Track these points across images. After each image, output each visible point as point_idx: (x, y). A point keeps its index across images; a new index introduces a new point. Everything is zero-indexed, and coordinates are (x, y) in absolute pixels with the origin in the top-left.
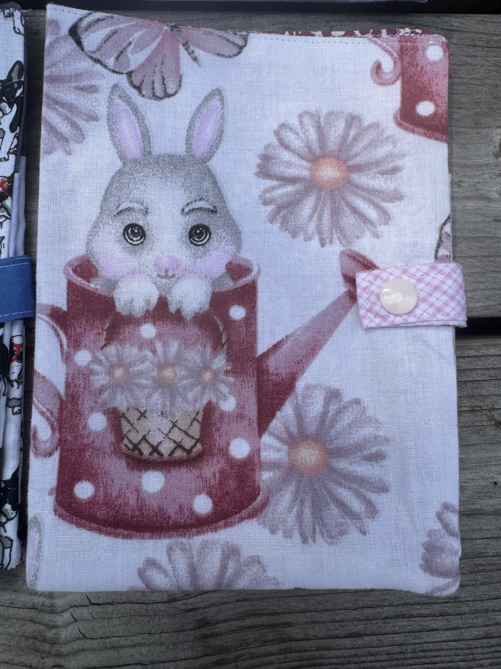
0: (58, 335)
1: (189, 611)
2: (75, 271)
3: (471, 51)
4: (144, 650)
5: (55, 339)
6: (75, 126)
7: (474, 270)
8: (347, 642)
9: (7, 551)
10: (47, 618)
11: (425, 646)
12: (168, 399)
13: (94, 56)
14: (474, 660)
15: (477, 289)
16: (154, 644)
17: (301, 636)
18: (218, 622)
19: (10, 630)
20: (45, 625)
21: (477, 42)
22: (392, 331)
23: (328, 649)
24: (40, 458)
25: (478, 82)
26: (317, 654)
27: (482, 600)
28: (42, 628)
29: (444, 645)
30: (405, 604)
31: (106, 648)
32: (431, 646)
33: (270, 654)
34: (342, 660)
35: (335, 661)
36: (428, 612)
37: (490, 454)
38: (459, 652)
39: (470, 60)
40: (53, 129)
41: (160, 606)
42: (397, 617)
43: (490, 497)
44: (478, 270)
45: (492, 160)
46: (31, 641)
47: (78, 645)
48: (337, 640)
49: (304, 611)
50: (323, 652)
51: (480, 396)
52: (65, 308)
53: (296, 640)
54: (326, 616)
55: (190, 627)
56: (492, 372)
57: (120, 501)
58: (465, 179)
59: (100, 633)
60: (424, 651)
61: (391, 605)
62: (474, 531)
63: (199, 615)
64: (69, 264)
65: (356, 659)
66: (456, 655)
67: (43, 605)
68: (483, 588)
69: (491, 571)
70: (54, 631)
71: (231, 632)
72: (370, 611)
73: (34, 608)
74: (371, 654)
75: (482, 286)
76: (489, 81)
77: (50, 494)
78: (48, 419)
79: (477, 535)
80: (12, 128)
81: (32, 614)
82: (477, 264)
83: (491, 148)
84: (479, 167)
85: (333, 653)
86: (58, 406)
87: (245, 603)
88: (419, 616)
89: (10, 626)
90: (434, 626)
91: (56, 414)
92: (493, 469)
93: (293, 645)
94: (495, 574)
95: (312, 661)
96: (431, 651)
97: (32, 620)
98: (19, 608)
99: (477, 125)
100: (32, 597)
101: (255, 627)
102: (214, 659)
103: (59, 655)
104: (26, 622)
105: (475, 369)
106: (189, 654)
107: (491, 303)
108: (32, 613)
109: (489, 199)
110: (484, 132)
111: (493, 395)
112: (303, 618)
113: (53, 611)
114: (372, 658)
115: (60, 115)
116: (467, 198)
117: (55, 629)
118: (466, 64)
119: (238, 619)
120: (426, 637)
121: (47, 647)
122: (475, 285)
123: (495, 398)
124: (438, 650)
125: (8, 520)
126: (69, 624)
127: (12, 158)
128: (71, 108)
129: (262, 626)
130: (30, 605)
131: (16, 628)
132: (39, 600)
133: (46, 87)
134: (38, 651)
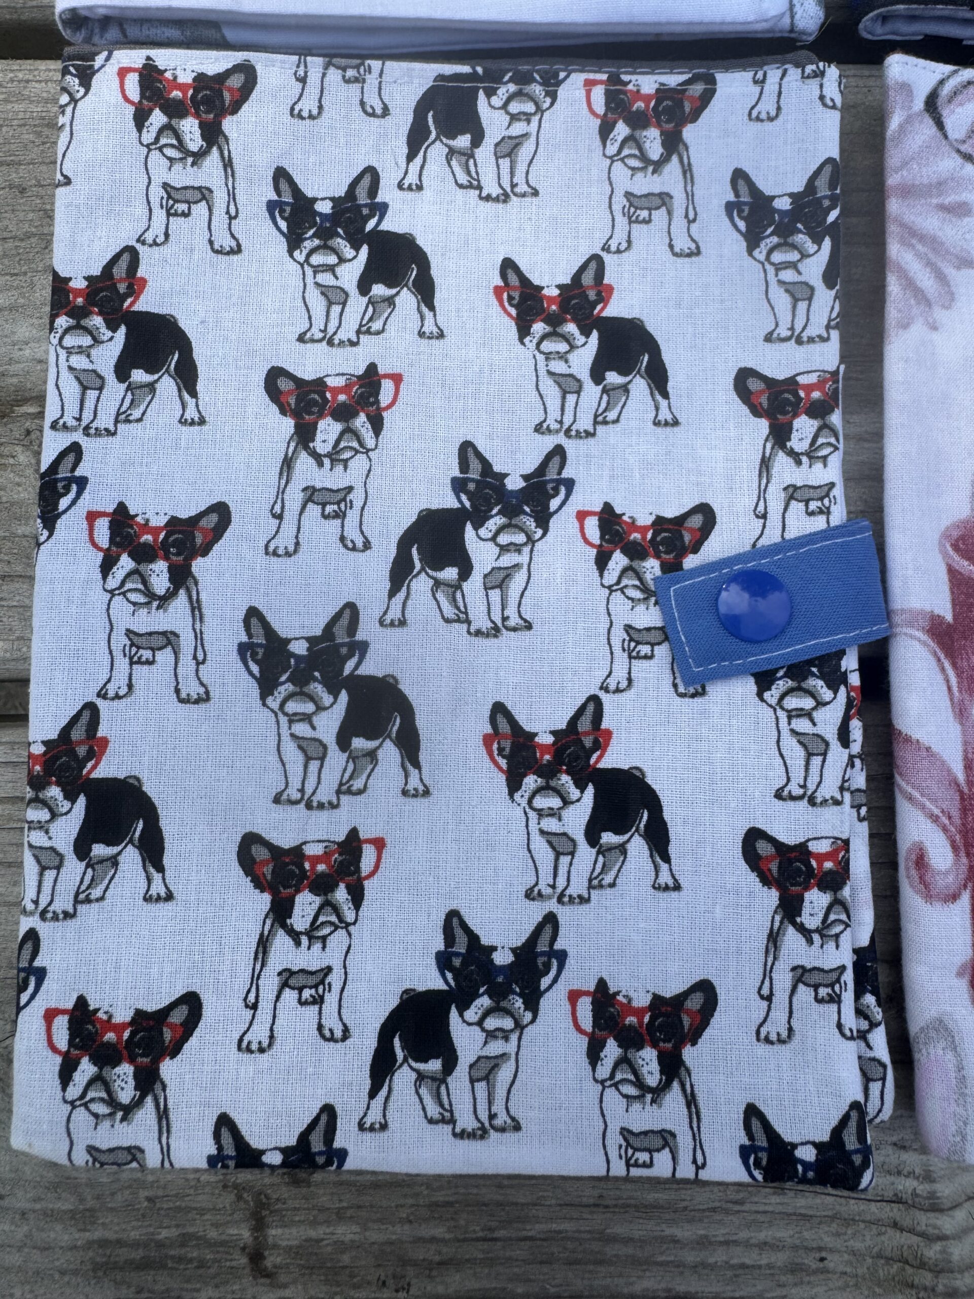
0: (943, 670)
2: (956, 547)
5: (940, 677)
6: (941, 277)
9: (875, 1087)
10: (924, 1220)
13: (963, 148)
19: (857, 1245)
20: (922, 1235)
24: (938, 905)
28: (915, 1239)
40: (910, 284)
46: (895, 1266)
52: (949, 617)
64: (946, 535)
67: (914, 1194)
70: (938, 1246)
73: (897, 1200)
77: (960, 974)
80: (829, 278)
81: (894, 1212)
89: (854, 1237)
97: (895, 1225)
98: (869, 1200)
100: (892, 1178)
104: (884, 1229)
108: (895, 1210)
113: (935, 1207)
115: (918, 255)
117: (939, 1243)
121: (927, 1278)
125: (873, 1025)
126: (966, 1232)
127: (835, 335)
128: (934, 243)
130: (889, 1194)
131: (865, 1241)
132: (906, 1185)
133: (894, 206)
134: (912, 1286)
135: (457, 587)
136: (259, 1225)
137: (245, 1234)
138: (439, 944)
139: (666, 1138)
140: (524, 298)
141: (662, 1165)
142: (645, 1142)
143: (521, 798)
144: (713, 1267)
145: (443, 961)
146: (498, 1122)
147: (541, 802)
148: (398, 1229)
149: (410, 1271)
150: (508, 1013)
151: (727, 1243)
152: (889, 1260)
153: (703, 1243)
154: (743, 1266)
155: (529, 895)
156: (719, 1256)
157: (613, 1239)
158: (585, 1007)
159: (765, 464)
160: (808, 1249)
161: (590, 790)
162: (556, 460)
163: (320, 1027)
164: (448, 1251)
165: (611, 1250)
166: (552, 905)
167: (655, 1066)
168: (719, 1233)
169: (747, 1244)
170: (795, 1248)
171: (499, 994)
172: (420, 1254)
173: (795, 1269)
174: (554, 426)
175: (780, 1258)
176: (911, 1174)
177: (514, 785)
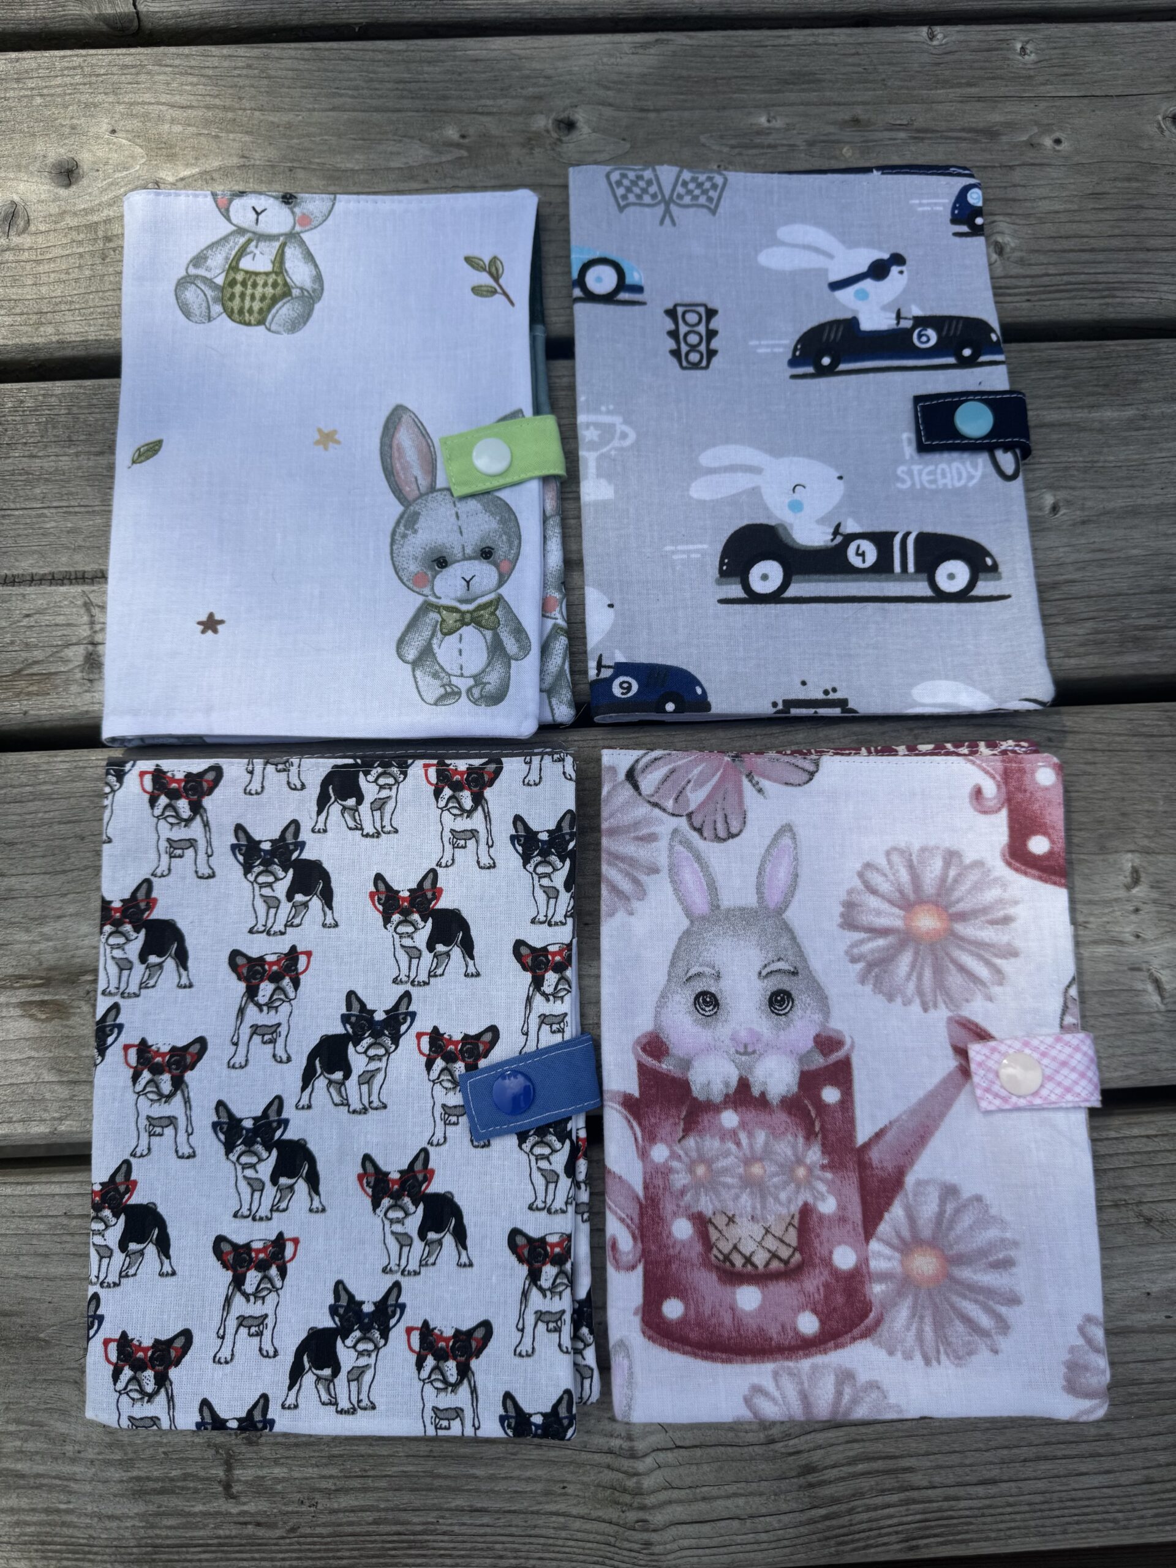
0: (632, 1127)
1: (791, 1454)
2: (644, 1049)
3: (1089, 756)
4: (741, 1501)
5: (629, 1133)
6: (636, 881)
7: (1109, 1032)
8: (980, 1490)
9: (587, 1382)
10: (626, 1464)
11: (1074, 1494)
12: (758, 1200)
13: (652, 799)
14: (1134, 1510)
15: (1113, 1056)
16: (751, 1494)
17: (925, 1483)
18: (826, 1468)
19: (585, 1479)
20: (625, 1472)
21: (1097, 746)
22: (1015, 1115)
23: (957, 1499)
24: (623, 1273)
25: (1100, 796)
26: (946, 1504)
27: (1139, 1437)
28: (621, 1475)
29: (1096, 1493)
30: (1047, 1444)
31: (696, 1500)
32: (1080, 1494)
33: (889, 1506)
34: (976, 1512)
35: (968, 1513)
36: (1074, 1452)
37: (1141, 1258)
38: (1114, 1500)
39: (1089, 768)
40: (615, 889)
41: (756, 1448)
42: (1038, 1459)
43: (1143, 1311)
44: (1113, 1031)
45: (1122, 893)
46: (609, 1492)
47: (663, 1496)
48: (968, 1488)
49: (927, 1454)
50: (952, 1503)
51: (1124, 1187)
52: (637, 1094)
53: (918, 1489)
54: (955, 1459)
55: (794, 1474)
56: (1138, 1157)
57: (714, 1321)
58: (1092, 919)
59: (688, 1481)
60: (1073, 1500)
61: (1030, 1445)
62: (1125, 1353)
63: (803, 1460)
64: (638, 1042)
65: (992, 1511)
66: (1112, 1504)
67: (621, 1448)
68: (1140, 1422)
69: (1147, 1401)
70: (635, 1479)
71: (842, 1479)
72: (1005, 1452)
73: (610, 1452)
74: (1010, 1505)
75: (1119, 1052)
76: (1113, 794)
77: (635, 1314)
78: (628, 1227)
79: (1129, 1357)
80: (568, 886)
81: (607, 1459)
82: (1113, 1024)
83: (1121, 878)
84: (1108, 903)
85: (963, 1504)
86: (637, 1211)
87: (856, 1445)
88: (1065, 1457)
89: (584, 1474)
90: (1083, 1469)
91: (637, 1221)
92: (1145, 1276)
93: (915, 1494)
94: (1153, 1405)
95: (939, 1515)
96: (1081, 1499)
97: (609, 1467)
98: (594, 1452)
99: (1103, 850)
100: (607, 1439)
101: (869, 1473)
102: (823, 1512)
103: (643, 1508)
104: (602, 1469)
105: (1117, 1154)
106: (794, 1506)
107: (1132, 1072)
108: (609, 1458)
109: (1122, 943)
110: (1111, 858)
111: (1140, 1185)
112: (926, 1462)
113: (633, 1455)
114: (1009, 1510)
115: (621, 871)
116: (1096, 942)
118: (1085, 773)
119: (849, 1464)
120: (1074, 1483)
121: (627, 1498)
122: (1111, 1051)
123: (1142, 1189)
124: (1089, 1499)
125: (587, 1345)
126: (652, 1471)
127: (570, 921)
128: (632, 862)
129: (878, 1471)
130: (605, 1448)
131: (591, 1477)
132: (615, 1443)
133: (605, 842)
134: (618, 1503)
135: (342, 1083)
136: (229, 1468)
137: (220, 1473)
138: (331, 1300)
139: (458, 1412)
140: (388, 898)
141: (456, 1429)
142: (446, 1415)
143: (380, 1211)
144: (497, 1493)
145: (333, 1310)
146: (363, 1404)
147: (392, 1214)
148: (310, 1470)
149: (317, 1496)
150: (371, 1340)
151: (506, 1478)
152: (604, 1487)
153: (492, 1478)
154: (516, 1492)
155: (384, 1270)
156: (501, 1486)
157: (439, 1476)
158: (415, 1337)
159: (529, 1000)
160: (556, 1482)
161: (421, 1207)
162: (405, 1000)
163: (261, 1350)
164: (340, 1484)
165: (437, 1483)
166: (398, 1277)
167: (454, 1371)
168: (503, 1472)
169: (519, 1479)
170: (548, 1480)
171: (366, 1329)
172: (324, 1484)
173: (547, 1493)
174: (405, 979)
175: (539, 1487)
176: (619, 1436)
177: (376, 1205)
